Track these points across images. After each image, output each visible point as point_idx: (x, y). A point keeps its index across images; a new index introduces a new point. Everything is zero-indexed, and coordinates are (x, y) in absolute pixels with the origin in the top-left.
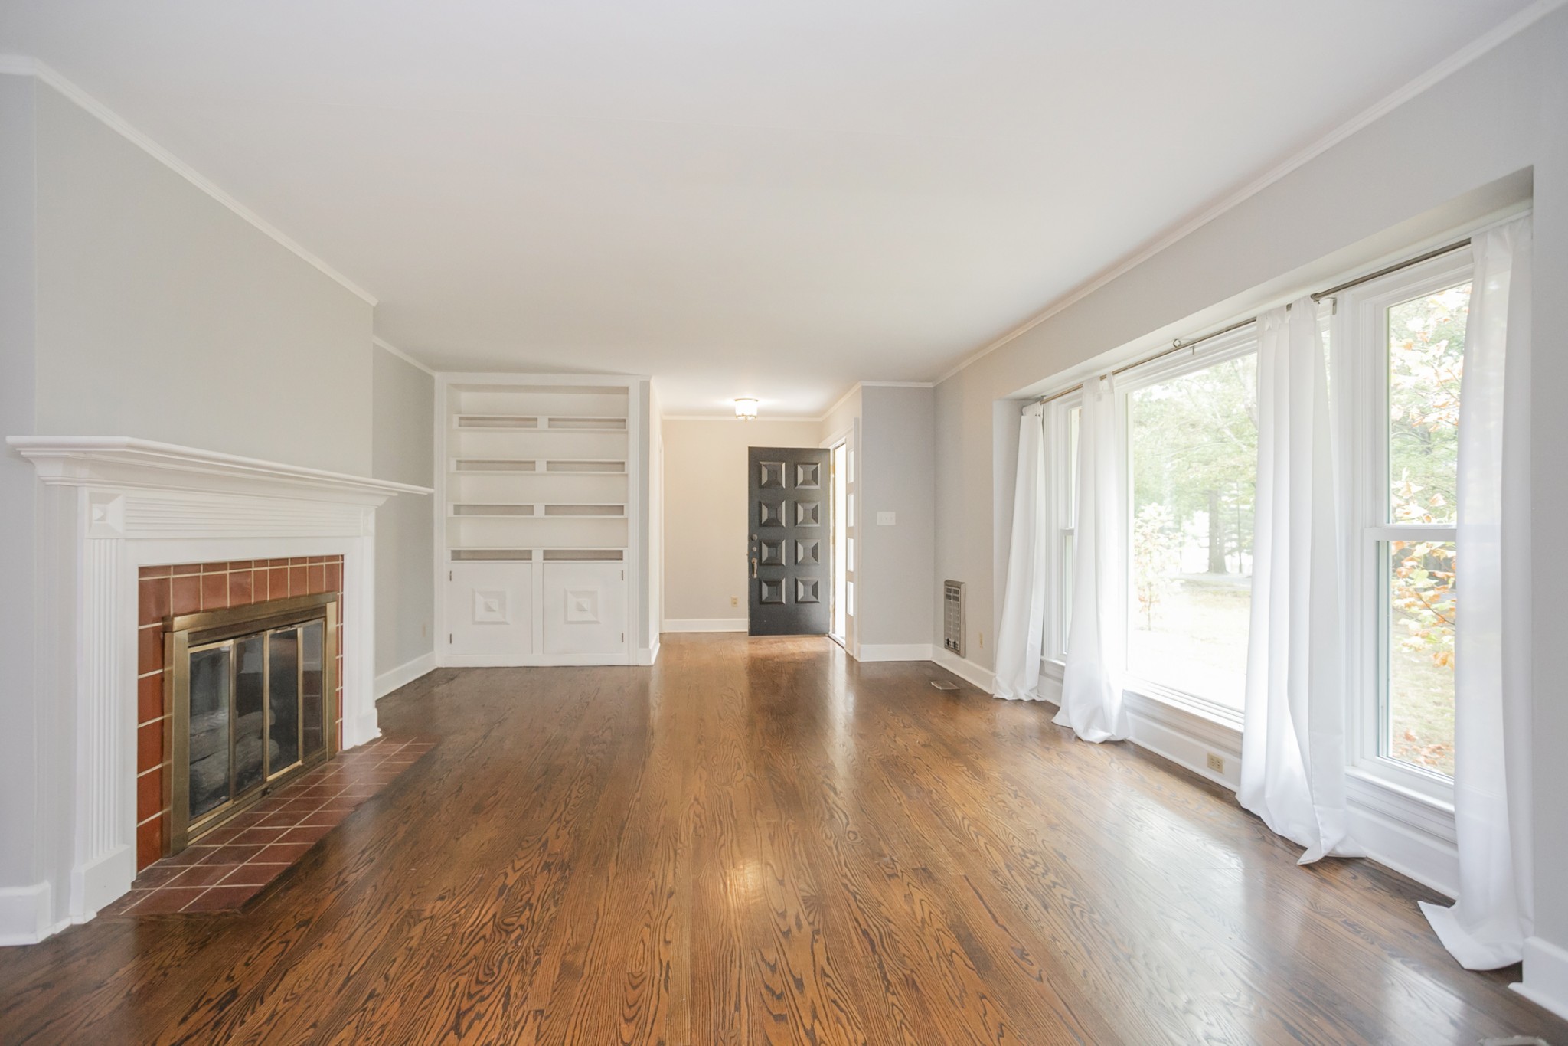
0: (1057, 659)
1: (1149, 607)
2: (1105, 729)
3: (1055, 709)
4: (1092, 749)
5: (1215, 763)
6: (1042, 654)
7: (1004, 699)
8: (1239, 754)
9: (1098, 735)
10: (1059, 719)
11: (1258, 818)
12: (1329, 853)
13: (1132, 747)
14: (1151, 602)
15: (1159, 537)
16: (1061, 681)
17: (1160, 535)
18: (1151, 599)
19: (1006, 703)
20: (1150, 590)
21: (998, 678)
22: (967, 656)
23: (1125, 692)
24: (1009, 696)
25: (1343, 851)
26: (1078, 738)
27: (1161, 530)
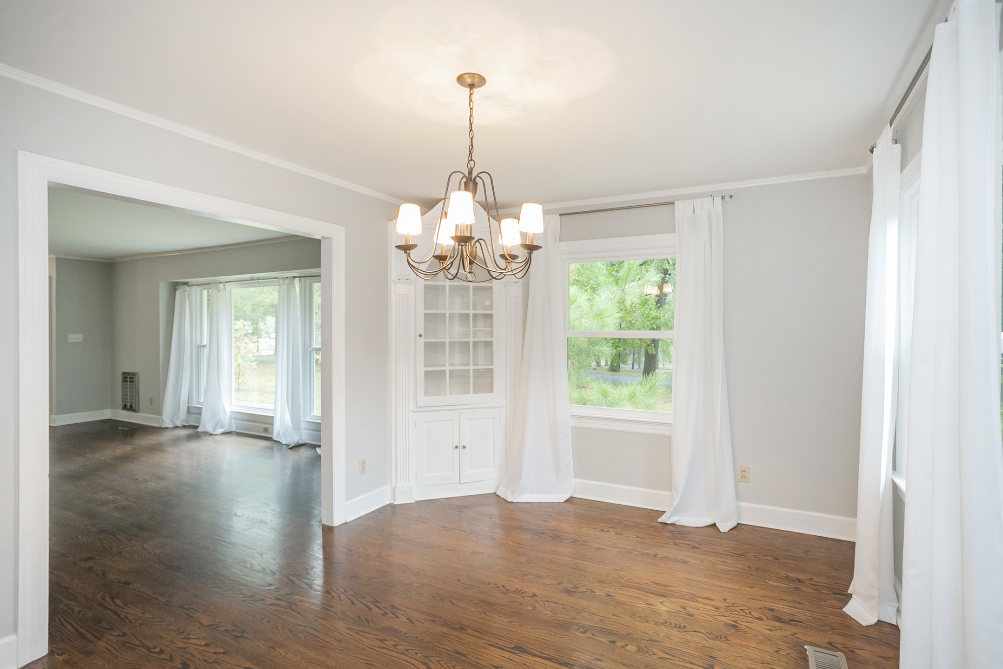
0: (196, 404)
1: (238, 378)
2: (222, 428)
3: (197, 427)
4: (218, 437)
5: (266, 430)
6: (188, 403)
7: (168, 428)
8: (272, 424)
9: (220, 431)
10: (199, 430)
11: (279, 442)
12: (296, 444)
13: (234, 433)
14: (239, 375)
15: (244, 339)
16: (200, 414)
17: (245, 337)
18: (239, 374)
19: (169, 429)
20: (239, 368)
21: (164, 418)
22: (140, 411)
23: (231, 412)
24: (170, 426)
25: (301, 442)
26: (211, 435)
27: (245, 335)
